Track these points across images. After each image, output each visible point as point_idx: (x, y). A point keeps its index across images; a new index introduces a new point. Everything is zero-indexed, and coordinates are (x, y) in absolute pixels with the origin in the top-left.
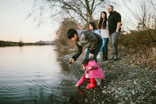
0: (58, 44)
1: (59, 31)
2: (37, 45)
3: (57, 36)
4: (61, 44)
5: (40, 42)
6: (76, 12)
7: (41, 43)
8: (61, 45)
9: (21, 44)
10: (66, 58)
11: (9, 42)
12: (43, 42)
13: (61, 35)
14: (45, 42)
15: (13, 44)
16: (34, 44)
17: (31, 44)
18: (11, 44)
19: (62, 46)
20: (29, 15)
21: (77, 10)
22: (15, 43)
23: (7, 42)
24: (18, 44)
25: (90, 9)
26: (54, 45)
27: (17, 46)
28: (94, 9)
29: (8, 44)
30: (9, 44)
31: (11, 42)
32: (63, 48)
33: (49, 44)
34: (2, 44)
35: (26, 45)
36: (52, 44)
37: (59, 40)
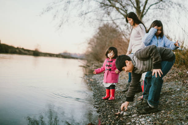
0: (90, 59)
1: (93, 41)
2: (60, 57)
3: (89, 47)
4: (93, 59)
5: (65, 53)
6: (119, 12)
7: (66, 55)
8: (93, 61)
9: (36, 54)
10: (93, 79)
11: (20, 48)
12: (68, 54)
13: (96, 46)
14: (72, 54)
15: (26, 52)
16: (55, 56)
17: (51, 55)
18: (23, 51)
19: (95, 62)
20: (48, 8)
21: (121, 9)
22: (28, 51)
23: (18, 48)
24: (32, 53)
25: (140, 10)
26: (83, 60)
27: (30, 55)
28: (147, 10)
29: (17, 50)
30: (20, 51)
31: (23, 49)
32: (95, 65)
33: (77, 58)
34: (10, 50)
35: (43, 55)
36: (81, 59)
37: (91, 53)
